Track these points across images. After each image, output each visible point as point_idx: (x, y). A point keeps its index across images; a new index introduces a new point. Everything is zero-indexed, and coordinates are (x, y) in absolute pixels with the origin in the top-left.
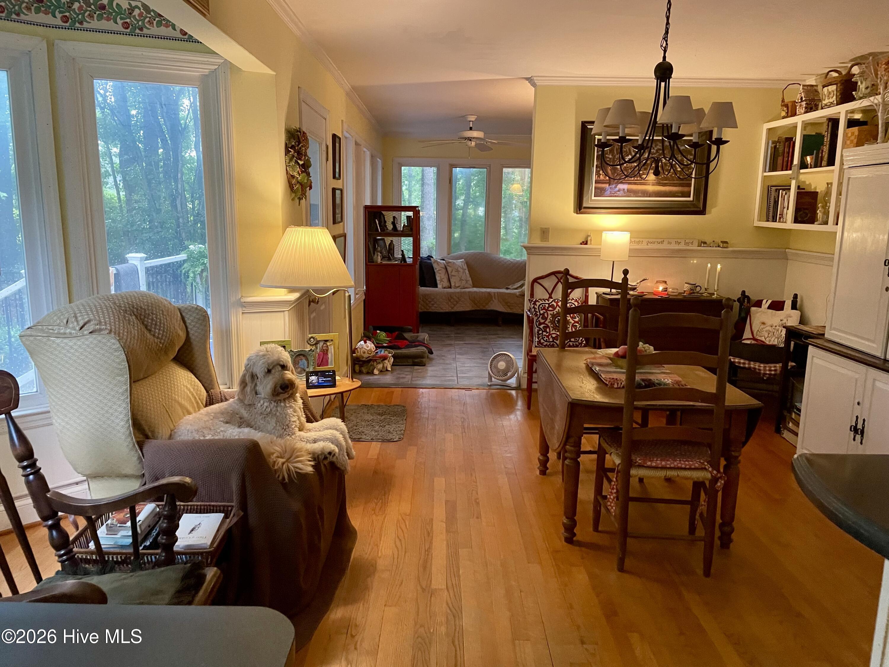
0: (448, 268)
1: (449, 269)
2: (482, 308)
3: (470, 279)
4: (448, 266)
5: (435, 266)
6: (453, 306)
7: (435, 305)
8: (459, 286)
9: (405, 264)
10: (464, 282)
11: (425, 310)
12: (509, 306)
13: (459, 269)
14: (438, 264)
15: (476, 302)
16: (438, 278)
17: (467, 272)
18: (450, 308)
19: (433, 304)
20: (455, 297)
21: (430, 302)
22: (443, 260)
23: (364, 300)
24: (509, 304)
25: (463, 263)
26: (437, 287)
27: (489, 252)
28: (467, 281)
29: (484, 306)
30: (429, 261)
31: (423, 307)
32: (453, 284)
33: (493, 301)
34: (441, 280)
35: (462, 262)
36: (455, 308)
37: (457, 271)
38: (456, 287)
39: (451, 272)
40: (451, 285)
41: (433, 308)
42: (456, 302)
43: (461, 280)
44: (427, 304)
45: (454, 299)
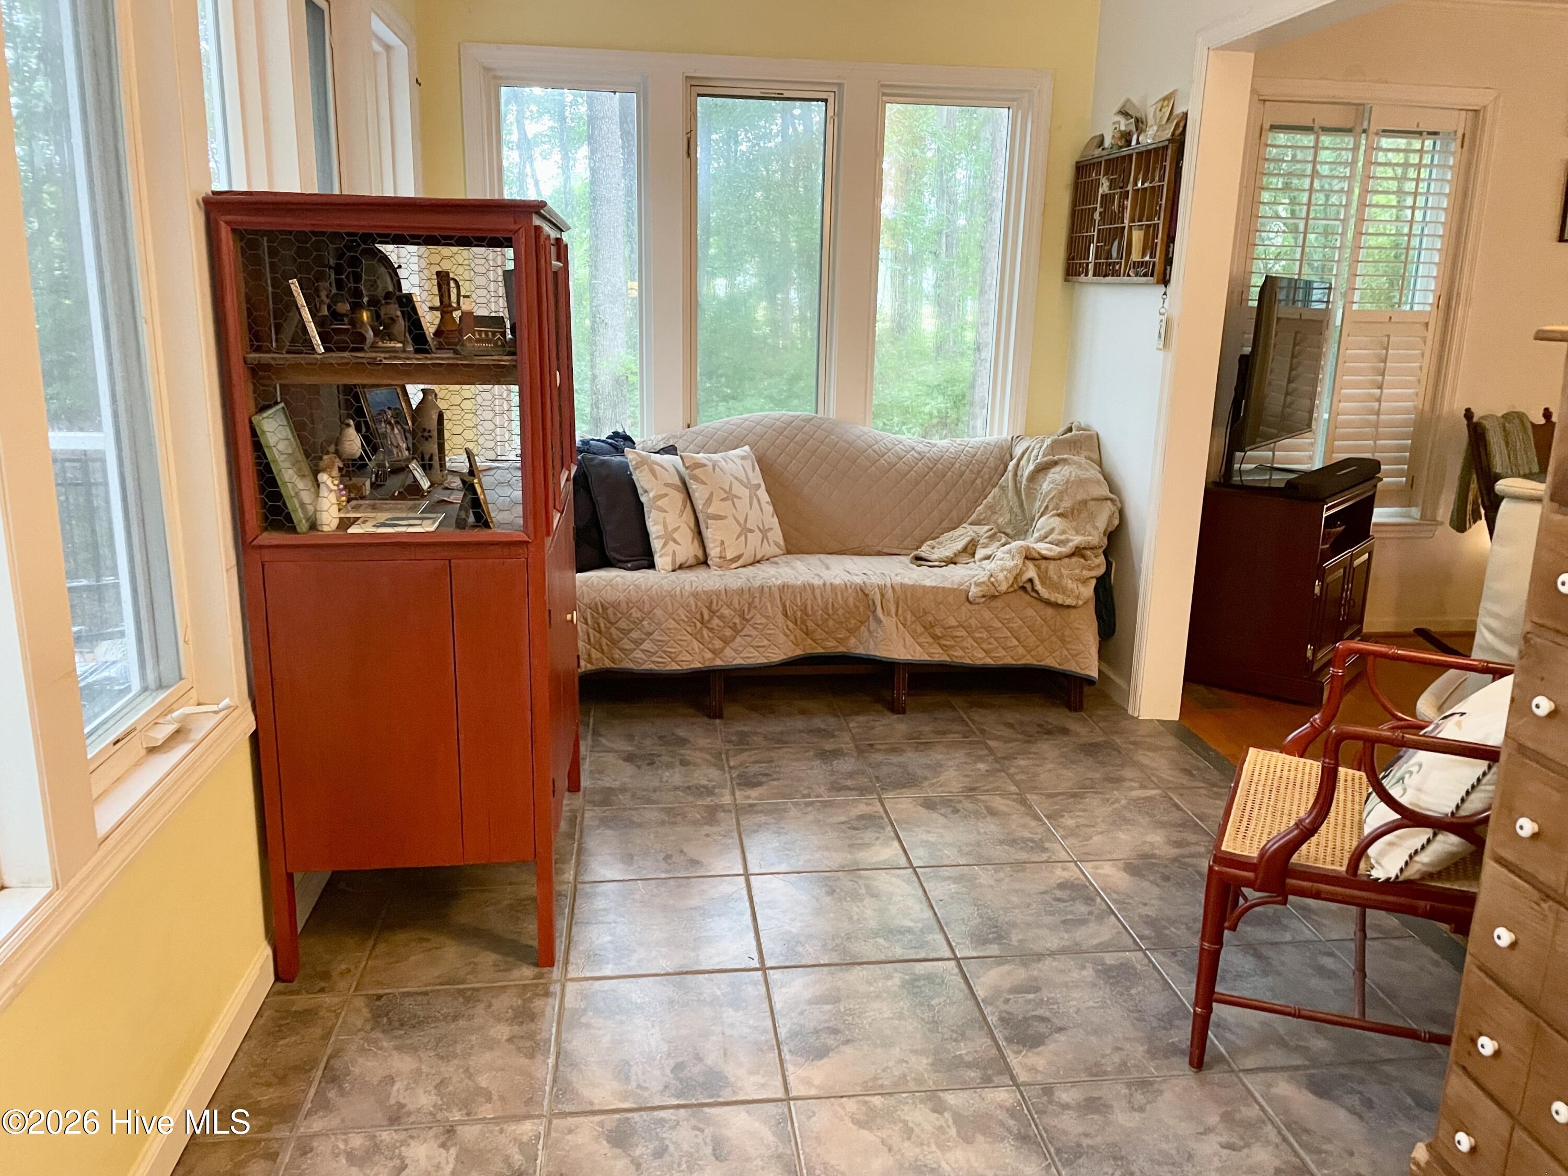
0: (693, 486)
1: (699, 493)
2: (831, 646)
3: (775, 519)
4: (695, 478)
5: (642, 479)
6: (718, 644)
7: (646, 646)
8: (739, 557)
9: (481, 535)
10: (754, 538)
11: (608, 664)
12: (936, 638)
13: (739, 490)
14: (653, 472)
15: (811, 624)
16: (654, 528)
17: (764, 496)
18: (709, 655)
19: (638, 643)
20: (726, 612)
21: (626, 632)
22: (671, 450)
23: (255, 738)
24: (938, 631)
25: (748, 464)
26: (651, 566)
27: (832, 415)
28: (764, 532)
29: (840, 641)
30: (619, 459)
31: (595, 654)
32: (714, 552)
33: (879, 621)
34: (669, 538)
35: (743, 458)
36: (728, 652)
37: (729, 497)
38: (726, 563)
39: (709, 501)
40: (706, 555)
41: (638, 654)
42: (734, 628)
43: (746, 530)
44: (614, 642)
45: (721, 618)
